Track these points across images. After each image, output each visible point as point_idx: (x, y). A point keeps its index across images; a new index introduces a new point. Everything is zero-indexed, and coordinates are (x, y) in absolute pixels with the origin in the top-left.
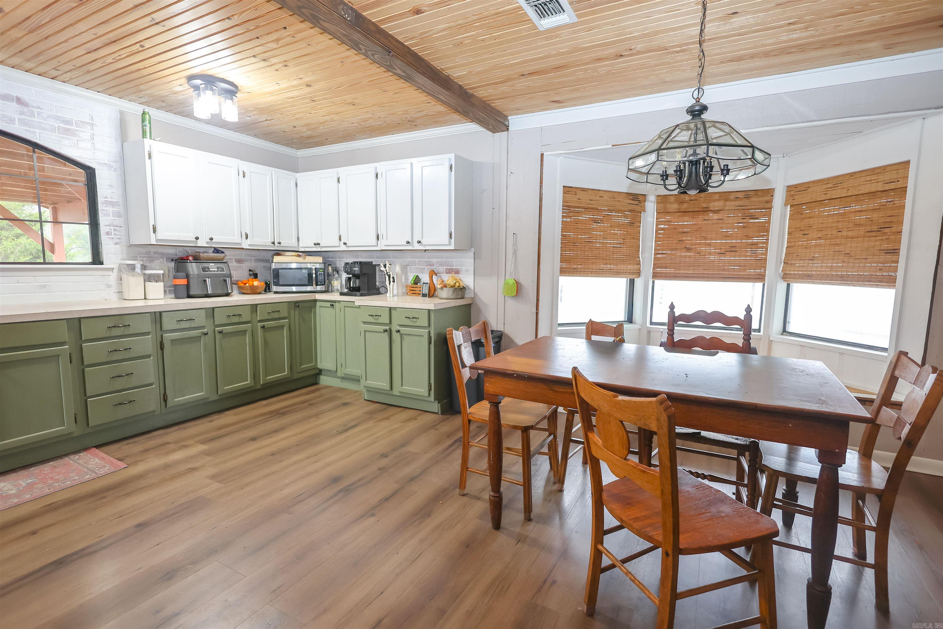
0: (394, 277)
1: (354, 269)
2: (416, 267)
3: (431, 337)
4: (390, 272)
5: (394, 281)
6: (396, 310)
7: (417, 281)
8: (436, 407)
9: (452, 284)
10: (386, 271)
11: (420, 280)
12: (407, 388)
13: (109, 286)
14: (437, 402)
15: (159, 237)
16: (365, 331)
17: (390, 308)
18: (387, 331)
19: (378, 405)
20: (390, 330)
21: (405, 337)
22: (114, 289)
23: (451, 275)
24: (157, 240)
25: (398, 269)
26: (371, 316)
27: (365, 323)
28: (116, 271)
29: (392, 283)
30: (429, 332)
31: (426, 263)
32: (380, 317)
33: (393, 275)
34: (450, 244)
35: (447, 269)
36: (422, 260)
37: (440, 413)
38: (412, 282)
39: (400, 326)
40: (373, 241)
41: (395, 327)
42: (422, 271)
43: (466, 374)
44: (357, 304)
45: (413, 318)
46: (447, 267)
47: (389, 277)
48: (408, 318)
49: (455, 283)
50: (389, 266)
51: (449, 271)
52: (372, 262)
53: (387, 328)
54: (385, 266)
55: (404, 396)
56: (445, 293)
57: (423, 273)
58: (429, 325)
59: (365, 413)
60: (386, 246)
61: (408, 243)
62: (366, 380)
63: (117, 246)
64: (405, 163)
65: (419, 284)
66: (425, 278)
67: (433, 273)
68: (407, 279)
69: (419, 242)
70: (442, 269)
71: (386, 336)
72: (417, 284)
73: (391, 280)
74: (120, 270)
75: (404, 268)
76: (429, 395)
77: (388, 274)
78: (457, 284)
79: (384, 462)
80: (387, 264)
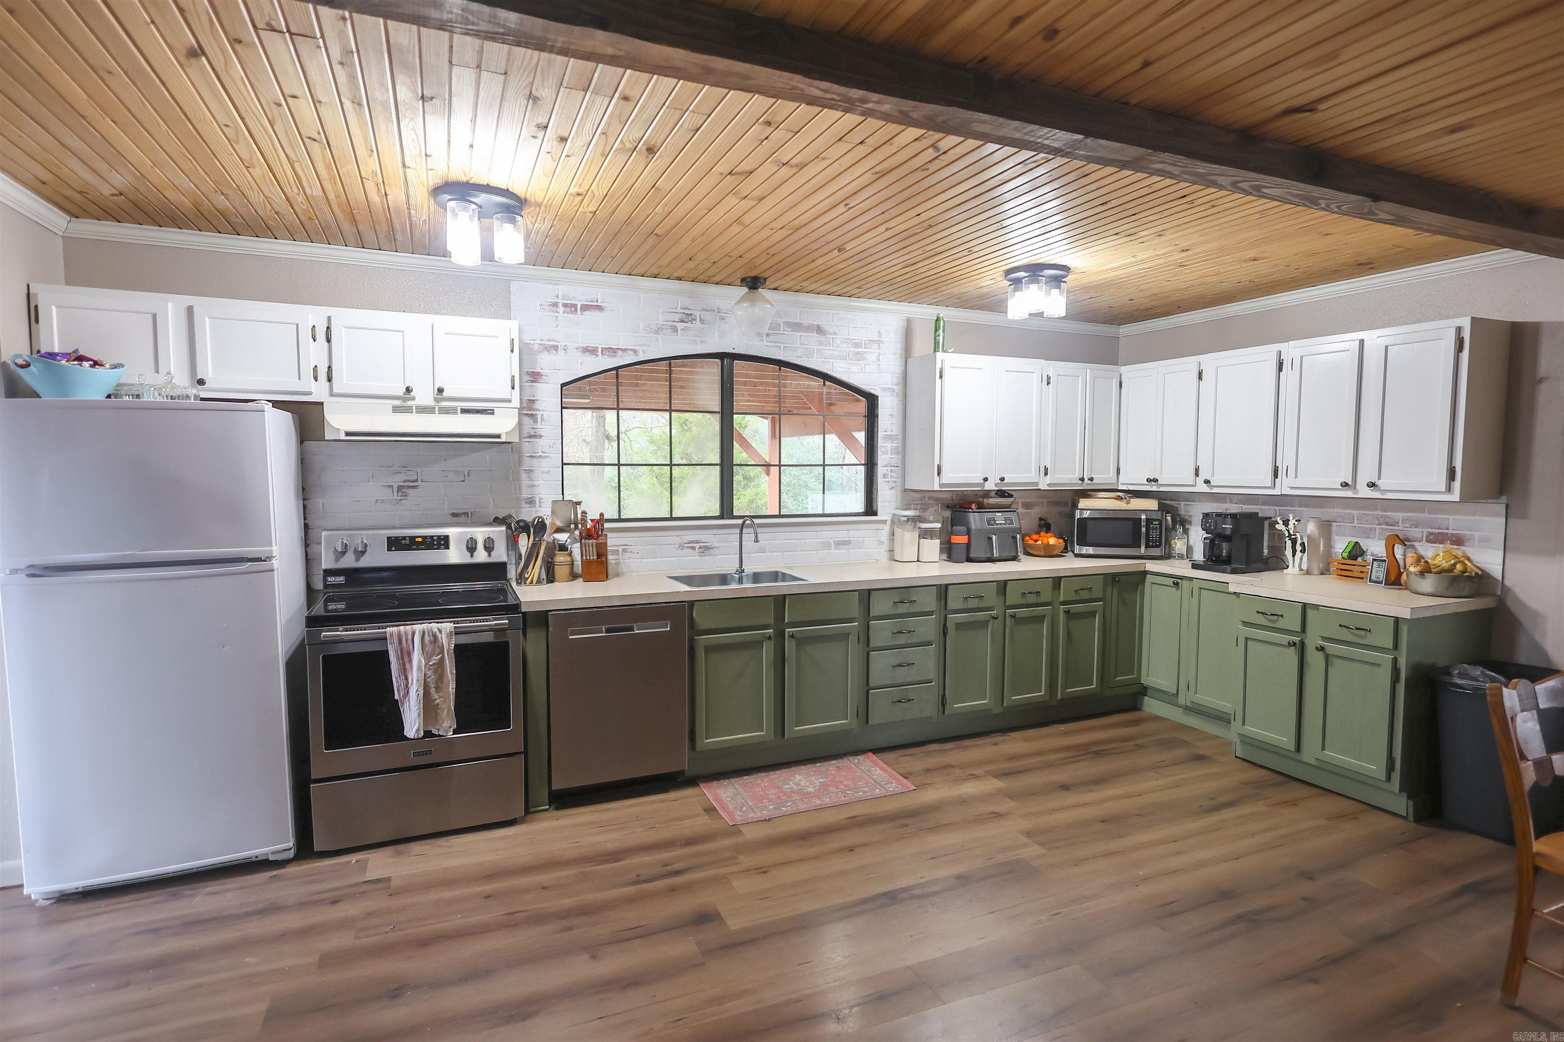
0: (1304, 543)
1: (1224, 526)
2: (1352, 525)
3: (1399, 669)
4: (1297, 534)
5: (1303, 551)
6: (1318, 609)
7: (1356, 552)
8: (1401, 804)
9: (1445, 565)
10: (1288, 531)
11: (1362, 553)
12: (1332, 755)
13: (881, 543)
14: (1405, 795)
15: (944, 481)
16: (1247, 639)
17: (1305, 606)
18: (1295, 644)
19: (1264, 772)
20: (1302, 644)
21: (1336, 661)
22: (886, 547)
23: (1441, 546)
24: (941, 485)
25: (1311, 528)
26: (1261, 615)
27: (1245, 624)
28: (889, 523)
29: (1298, 554)
30: (1395, 661)
31: (1378, 519)
32: (1280, 618)
33: (1302, 539)
34: (1449, 489)
35: (1430, 534)
36: (1368, 512)
37: (1411, 817)
38: (1345, 555)
39: (1325, 639)
40: (1268, 480)
41: (1313, 640)
42: (1368, 534)
43: (1529, 775)
44: (1232, 588)
45: (1357, 629)
46: (1431, 530)
47: (1294, 542)
48: (1345, 627)
49: (1454, 565)
50: (1296, 523)
51: (1435, 539)
52: (1258, 513)
53: (1297, 639)
54: (1286, 523)
55: (1324, 767)
56: (1428, 584)
57: (1368, 538)
58: (1396, 646)
59: (1245, 783)
60: (1291, 488)
61: (1345, 485)
62: (1244, 724)
63: (893, 491)
64: (1347, 341)
65: (1359, 559)
66: (1376, 547)
67: (1393, 540)
68: (1329, 545)
69: (1372, 485)
70: (1415, 532)
71: (1292, 655)
72: (1356, 559)
73: (1299, 548)
74: (893, 522)
75: (1326, 526)
76: (1389, 779)
77: (1293, 537)
78: (1459, 567)
79: (1308, 888)
80: (1291, 518)
